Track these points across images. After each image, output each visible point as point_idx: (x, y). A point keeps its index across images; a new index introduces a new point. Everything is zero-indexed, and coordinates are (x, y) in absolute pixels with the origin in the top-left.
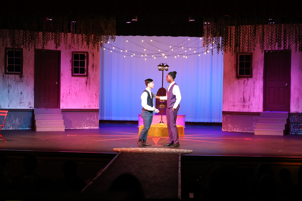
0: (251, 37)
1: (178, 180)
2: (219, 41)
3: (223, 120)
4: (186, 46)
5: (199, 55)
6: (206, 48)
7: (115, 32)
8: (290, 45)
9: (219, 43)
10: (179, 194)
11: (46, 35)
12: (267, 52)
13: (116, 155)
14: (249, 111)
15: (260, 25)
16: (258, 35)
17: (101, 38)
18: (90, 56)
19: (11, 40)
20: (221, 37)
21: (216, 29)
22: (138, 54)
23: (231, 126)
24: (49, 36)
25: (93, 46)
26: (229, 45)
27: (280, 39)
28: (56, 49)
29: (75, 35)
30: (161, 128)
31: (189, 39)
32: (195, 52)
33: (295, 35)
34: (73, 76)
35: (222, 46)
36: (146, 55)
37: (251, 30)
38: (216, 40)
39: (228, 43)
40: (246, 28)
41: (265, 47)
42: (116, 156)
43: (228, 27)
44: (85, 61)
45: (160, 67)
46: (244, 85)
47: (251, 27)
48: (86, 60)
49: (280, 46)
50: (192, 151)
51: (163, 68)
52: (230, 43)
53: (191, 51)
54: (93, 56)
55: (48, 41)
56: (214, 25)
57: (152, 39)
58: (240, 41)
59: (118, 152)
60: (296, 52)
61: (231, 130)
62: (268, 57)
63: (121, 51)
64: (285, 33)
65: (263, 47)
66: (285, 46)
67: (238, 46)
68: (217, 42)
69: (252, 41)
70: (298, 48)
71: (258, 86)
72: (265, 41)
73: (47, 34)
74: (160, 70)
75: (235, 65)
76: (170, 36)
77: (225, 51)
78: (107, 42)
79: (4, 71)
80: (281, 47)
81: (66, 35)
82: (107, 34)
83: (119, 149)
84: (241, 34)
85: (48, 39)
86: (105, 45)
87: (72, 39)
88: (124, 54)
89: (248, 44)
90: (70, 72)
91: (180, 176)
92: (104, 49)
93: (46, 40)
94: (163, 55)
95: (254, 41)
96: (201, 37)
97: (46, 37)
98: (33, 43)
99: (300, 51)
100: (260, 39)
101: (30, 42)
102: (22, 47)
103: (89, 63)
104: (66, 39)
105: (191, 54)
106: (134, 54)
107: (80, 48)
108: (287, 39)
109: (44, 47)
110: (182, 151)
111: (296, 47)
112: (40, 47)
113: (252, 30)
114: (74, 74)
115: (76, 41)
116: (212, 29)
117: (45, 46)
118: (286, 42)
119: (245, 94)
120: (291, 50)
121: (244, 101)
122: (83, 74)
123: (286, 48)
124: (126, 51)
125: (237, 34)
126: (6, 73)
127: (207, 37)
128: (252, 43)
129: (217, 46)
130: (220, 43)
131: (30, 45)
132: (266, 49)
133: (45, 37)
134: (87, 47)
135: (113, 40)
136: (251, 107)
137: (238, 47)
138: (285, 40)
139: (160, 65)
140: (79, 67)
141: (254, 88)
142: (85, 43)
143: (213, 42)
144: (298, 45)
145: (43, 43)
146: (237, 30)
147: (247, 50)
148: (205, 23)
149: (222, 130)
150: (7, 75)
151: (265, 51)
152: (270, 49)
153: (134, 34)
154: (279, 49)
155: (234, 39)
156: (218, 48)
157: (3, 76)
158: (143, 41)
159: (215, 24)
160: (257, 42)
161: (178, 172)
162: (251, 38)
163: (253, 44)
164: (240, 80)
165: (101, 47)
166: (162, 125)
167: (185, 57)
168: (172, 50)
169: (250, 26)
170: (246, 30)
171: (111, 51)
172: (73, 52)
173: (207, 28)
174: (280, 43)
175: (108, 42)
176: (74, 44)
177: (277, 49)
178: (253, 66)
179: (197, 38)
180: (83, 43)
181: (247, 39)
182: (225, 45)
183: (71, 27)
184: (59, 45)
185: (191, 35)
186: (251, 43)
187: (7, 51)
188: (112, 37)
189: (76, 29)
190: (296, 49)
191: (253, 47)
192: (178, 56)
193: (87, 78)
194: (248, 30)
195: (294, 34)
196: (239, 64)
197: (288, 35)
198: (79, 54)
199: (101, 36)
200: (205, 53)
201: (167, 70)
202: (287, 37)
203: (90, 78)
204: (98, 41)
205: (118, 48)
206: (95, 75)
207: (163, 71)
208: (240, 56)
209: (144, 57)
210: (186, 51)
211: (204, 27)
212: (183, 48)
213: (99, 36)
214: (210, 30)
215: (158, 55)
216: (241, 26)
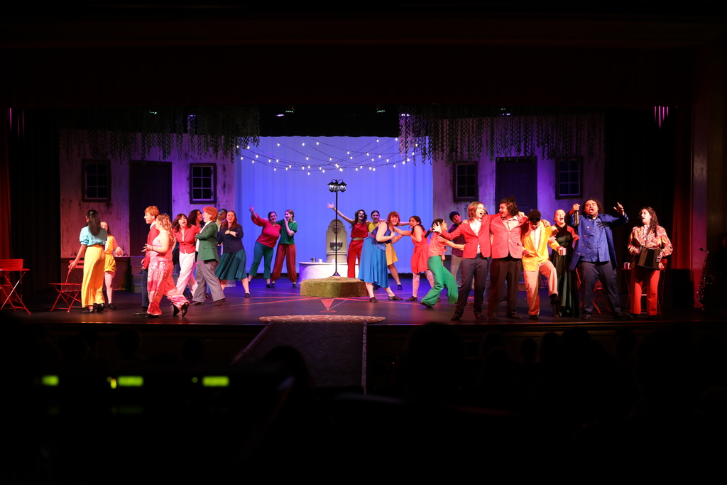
1: (361, 362)
2: (425, 144)
4: (373, 152)
5: (394, 166)
6: (404, 154)
7: (258, 131)
8: (534, 149)
9: (425, 147)
11: (148, 137)
12: (499, 160)
13: (264, 327)
15: (487, 118)
16: (483, 133)
17: (236, 140)
18: (219, 170)
19: (92, 146)
20: (427, 137)
21: (420, 125)
22: (297, 165)
24: (153, 140)
25: (224, 153)
26: (440, 149)
28: (162, 160)
29: (196, 136)
31: (378, 141)
32: (388, 161)
34: (192, 202)
35: (429, 151)
36: (309, 167)
37: (473, 125)
38: (420, 142)
39: (439, 147)
40: (466, 122)
41: (496, 152)
42: (264, 329)
43: (438, 121)
44: (210, 179)
45: (333, 186)
47: (473, 122)
48: (212, 176)
49: (519, 150)
50: (384, 318)
51: (337, 188)
52: (442, 146)
53: (382, 159)
54: (224, 169)
55: (151, 147)
56: (416, 118)
57: (317, 142)
58: (457, 143)
59: (267, 322)
60: (543, 159)
62: (504, 168)
63: (270, 161)
64: (526, 130)
65: (492, 152)
66: (525, 151)
68: (421, 146)
70: (546, 153)
72: (496, 144)
73: (150, 135)
74: (332, 191)
75: (451, 181)
76: (347, 137)
77: (435, 159)
78: (246, 147)
79: (80, 197)
80: (520, 152)
81: (180, 137)
82: (246, 135)
83: (269, 319)
84: (459, 132)
85: (152, 144)
86: (243, 151)
87: (190, 143)
88: (273, 165)
89: (469, 148)
90: (187, 196)
92: (242, 158)
93: (148, 146)
94: (337, 166)
96: (397, 137)
97: (148, 142)
98: (126, 152)
99: (550, 159)
100: (487, 140)
101: (122, 150)
102: (110, 157)
103: (218, 181)
104: (181, 143)
105: (382, 165)
106: (290, 166)
107: (202, 157)
108: (529, 140)
109: (144, 157)
110: (369, 319)
111: (543, 153)
112: (139, 158)
113: (475, 126)
114: (194, 200)
115: (196, 147)
116: (413, 124)
117: (146, 155)
118: (527, 144)
120: (536, 157)
122: (209, 200)
123: (528, 153)
124: (277, 161)
125: (453, 132)
126: (84, 200)
127: (406, 137)
128: (476, 147)
129: (422, 152)
130: (427, 146)
131: (122, 154)
132: (496, 155)
133: (146, 141)
134: (214, 156)
135: (256, 144)
137: (454, 153)
138: (526, 141)
139: (332, 184)
140: (202, 188)
142: (211, 149)
143: (416, 145)
144: (546, 149)
145: (143, 150)
146: (453, 126)
147: (467, 157)
148: (403, 115)
150: (86, 204)
151: (496, 158)
152: (503, 155)
153: (290, 134)
154: (518, 156)
156: (424, 154)
157: (80, 204)
158: (303, 144)
159: (418, 116)
161: (362, 350)
162: (475, 139)
163: (478, 148)
164: (459, 204)
165: (237, 155)
166: (336, 279)
167: (372, 169)
168: (351, 158)
169: (471, 119)
170: (466, 126)
171: (253, 162)
172: (191, 164)
173: (406, 123)
174: (518, 146)
175: (248, 148)
176: (193, 152)
177: (513, 155)
178: (479, 183)
179: (391, 138)
180: (207, 150)
181: (467, 139)
182: (434, 149)
183: (189, 123)
184: (169, 153)
185: (380, 134)
186: (473, 147)
187: (86, 165)
188: (254, 139)
189: (196, 128)
190: (543, 156)
191: (477, 152)
192: (361, 167)
196: (457, 180)
197: (530, 133)
198: (202, 167)
199: (236, 138)
200: (404, 163)
201: (343, 191)
202: (530, 137)
203: (219, 205)
204: (232, 146)
205: (265, 157)
206: (227, 201)
207: (336, 192)
208: (458, 166)
209: (306, 171)
210: (373, 160)
211: (401, 121)
212: (368, 154)
213: (233, 138)
214: (409, 126)
215: (329, 166)
216: (458, 119)
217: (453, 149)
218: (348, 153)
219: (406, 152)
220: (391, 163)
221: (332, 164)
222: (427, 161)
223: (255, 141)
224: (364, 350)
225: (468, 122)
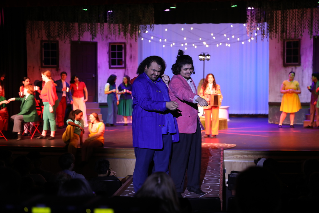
0: (299, 22)
2: (264, 27)
3: (270, 112)
4: (228, 33)
5: (243, 43)
7: (153, 21)
11: (82, 26)
12: (316, 37)
15: (309, 9)
16: (306, 19)
17: (139, 27)
18: (128, 47)
19: (47, 32)
20: (266, 23)
21: (261, 15)
22: (178, 43)
24: (85, 27)
25: (130, 36)
26: (274, 31)
28: (92, 41)
29: (112, 25)
30: (203, 121)
31: (232, 26)
32: (238, 39)
34: (110, 68)
35: (267, 33)
36: (186, 44)
38: (260, 26)
39: (273, 29)
40: (293, 12)
41: (314, 32)
43: (273, 12)
44: (122, 52)
47: (298, 12)
50: (235, 145)
51: (204, 58)
52: (276, 28)
53: (235, 38)
54: (131, 46)
55: (84, 32)
56: (258, 10)
57: (192, 27)
58: (287, 27)
63: (160, 40)
65: (312, 32)
68: (262, 29)
69: (300, 26)
71: (307, 74)
72: (314, 26)
73: (83, 24)
74: (201, 60)
75: (281, 52)
76: (211, 24)
77: (270, 37)
78: (145, 31)
79: (40, 65)
81: (102, 25)
82: (146, 23)
84: (288, 19)
85: (84, 30)
86: (143, 34)
87: (109, 29)
88: (163, 43)
89: (296, 30)
90: (107, 64)
92: (142, 39)
93: (82, 31)
94: (204, 43)
95: (302, 27)
96: (245, 22)
97: (82, 29)
98: (68, 35)
100: (309, 24)
101: (66, 34)
102: (58, 39)
103: (127, 55)
104: (103, 29)
105: (235, 42)
106: (174, 44)
107: (117, 39)
109: (80, 39)
110: (225, 146)
112: (77, 39)
113: (299, 14)
114: (112, 66)
115: (112, 31)
116: (256, 14)
117: (81, 37)
122: (121, 66)
124: (165, 40)
125: (284, 19)
126: (42, 67)
127: (251, 23)
128: (300, 29)
129: (262, 33)
130: (265, 29)
131: (66, 37)
132: (314, 34)
133: (81, 29)
134: (124, 37)
135: (152, 29)
137: (284, 34)
139: (201, 55)
140: (117, 59)
141: (303, 77)
142: (122, 33)
143: (258, 29)
145: (79, 34)
146: (284, 15)
147: (294, 36)
148: (249, 8)
149: (268, 122)
150: (43, 69)
151: (314, 37)
153: (174, 22)
155: (280, 25)
156: (263, 34)
157: (40, 70)
158: (183, 29)
160: (305, 27)
162: (299, 23)
164: (287, 68)
165: (139, 37)
167: (228, 45)
168: (214, 38)
169: (297, 10)
170: (293, 15)
171: (150, 41)
172: (110, 43)
173: (251, 14)
175: (147, 32)
176: (111, 35)
178: (301, 53)
179: (241, 24)
180: (120, 34)
181: (293, 23)
182: (271, 31)
183: (108, 16)
184: (95, 36)
185: (234, 22)
186: (298, 29)
187: (43, 44)
188: (150, 26)
189: (112, 19)
191: (301, 33)
192: (221, 44)
193: (125, 70)
194: (295, 15)
196: (286, 51)
198: (117, 45)
199: (138, 26)
200: (249, 41)
201: (208, 60)
203: (128, 70)
204: (136, 31)
205: (157, 38)
206: (133, 67)
207: (204, 60)
208: (287, 42)
209: (184, 47)
210: (228, 39)
211: (248, 12)
212: (225, 35)
213: (136, 26)
214: (254, 16)
215: (199, 44)
216: (287, 10)
217: (283, 31)
218: (212, 34)
219: (251, 34)
220: (241, 41)
221: (202, 41)
222: (265, 39)
223: (151, 27)
225: (295, 12)
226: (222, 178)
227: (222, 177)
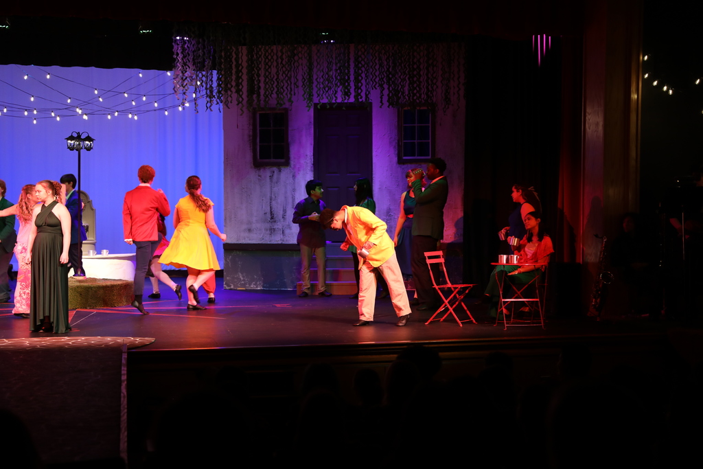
0: (284, 72)
1: (120, 412)
2: (212, 81)
3: (226, 265)
4: (133, 91)
5: (166, 113)
6: (181, 96)
8: (369, 93)
9: (211, 86)
10: (123, 445)
12: (319, 107)
14: (283, 243)
15: (303, 46)
16: (298, 68)
20: (215, 72)
21: (204, 54)
22: (15, 109)
23: (243, 277)
26: (233, 90)
27: (346, 77)
30: (78, 287)
31: (141, 75)
32: (156, 105)
33: (379, 69)
35: (219, 92)
36: (35, 112)
37: (282, 55)
38: (204, 79)
39: (232, 86)
40: (272, 51)
41: (315, 95)
43: (231, 48)
45: (73, 142)
46: (271, 181)
47: (281, 51)
49: (347, 94)
50: (153, 340)
51: (79, 144)
52: (237, 85)
53: (148, 103)
56: (198, 43)
57: (48, 74)
58: (259, 81)
60: (381, 107)
61: (243, 285)
62: (325, 118)
64: (358, 64)
65: (311, 95)
66: (357, 95)
67: (254, 94)
68: (207, 84)
69: (287, 82)
70: (385, 99)
72: (315, 83)
74: (71, 148)
75: (249, 136)
76: (93, 68)
77: (226, 104)
80: (349, 96)
84: (262, 66)
91: (125, 402)
94: (79, 111)
95: (291, 83)
96: (170, 70)
99: (391, 106)
100: (303, 77)
105: (148, 111)
106: (5, 110)
108: (362, 78)
110: (130, 342)
111: (381, 98)
113: (284, 57)
116: (193, 52)
118: (360, 84)
119: (273, 202)
120: (371, 103)
121: (272, 218)
123: (361, 98)
125: (253, 64)
127: (184, 71)
128: (287, 88)
129: (207, 93)
130: (215, 85)
132: (316, 100)
136: (287, 231)
137: (255, 96)
138: (357, 80)
139: (71, 138)
141: (294, 190)
143: (199, 83)
144: (386, 92)
146: (252, 56)
147: (275, 102)
148: (178, 38)
149: (223, 287)
151: (316, 105)
152: (325, 101)
154: (346, 101)
155: (245, 77)
156: (211, 96)
158: (26, 77)
159: (201, 40)
160: (296, 84)
161: (120, 392)
162: (284, 75)
163: (289, 89)
164: (261, 170)
166: (80, 281)
167: (133, 117)
169: (279, 47)
173: (184, 50)
174: (346, 88)
177: (339, 100)
178: (290, 139)
179: (161, 72)
181: (273, 76)
182: (225, 90)
185: (145, 66)
186: (282, 88)
190: (381, 102)
191: (289, 96)
192: (116, 114)
195: (377, 67)
196: (258, 134)
197: (363, 69)
200: (180, 109)
201: (89, 149)
202: (363, 75)
207: (79, 150)
208: (260, 114)
209: (31, 117)
210: (134, 103)
211: (175, 47)
212: (126, 95)
214: (189, 55)
215: (67, 112)
216: (260, 46)
217: (251, 91)
218: (96, 92)
219: (184, 93)
221: (71, 108)
222: (215, 107)
224: (124, 391)
225: (275, 51)
226: (126, 415)
227: (126, 410)
